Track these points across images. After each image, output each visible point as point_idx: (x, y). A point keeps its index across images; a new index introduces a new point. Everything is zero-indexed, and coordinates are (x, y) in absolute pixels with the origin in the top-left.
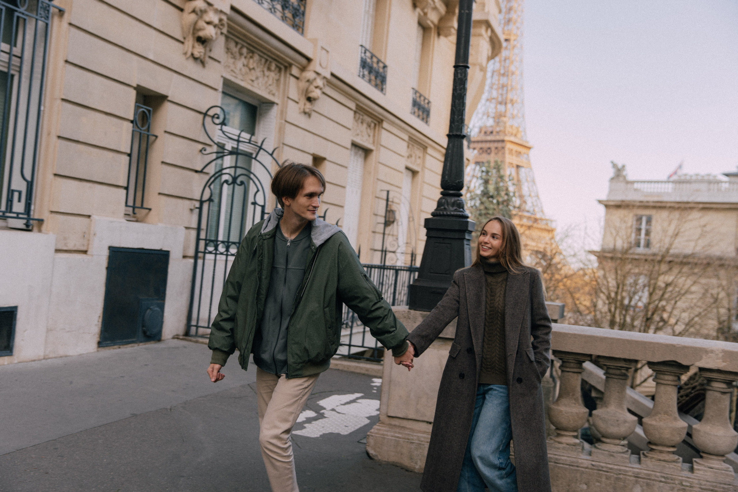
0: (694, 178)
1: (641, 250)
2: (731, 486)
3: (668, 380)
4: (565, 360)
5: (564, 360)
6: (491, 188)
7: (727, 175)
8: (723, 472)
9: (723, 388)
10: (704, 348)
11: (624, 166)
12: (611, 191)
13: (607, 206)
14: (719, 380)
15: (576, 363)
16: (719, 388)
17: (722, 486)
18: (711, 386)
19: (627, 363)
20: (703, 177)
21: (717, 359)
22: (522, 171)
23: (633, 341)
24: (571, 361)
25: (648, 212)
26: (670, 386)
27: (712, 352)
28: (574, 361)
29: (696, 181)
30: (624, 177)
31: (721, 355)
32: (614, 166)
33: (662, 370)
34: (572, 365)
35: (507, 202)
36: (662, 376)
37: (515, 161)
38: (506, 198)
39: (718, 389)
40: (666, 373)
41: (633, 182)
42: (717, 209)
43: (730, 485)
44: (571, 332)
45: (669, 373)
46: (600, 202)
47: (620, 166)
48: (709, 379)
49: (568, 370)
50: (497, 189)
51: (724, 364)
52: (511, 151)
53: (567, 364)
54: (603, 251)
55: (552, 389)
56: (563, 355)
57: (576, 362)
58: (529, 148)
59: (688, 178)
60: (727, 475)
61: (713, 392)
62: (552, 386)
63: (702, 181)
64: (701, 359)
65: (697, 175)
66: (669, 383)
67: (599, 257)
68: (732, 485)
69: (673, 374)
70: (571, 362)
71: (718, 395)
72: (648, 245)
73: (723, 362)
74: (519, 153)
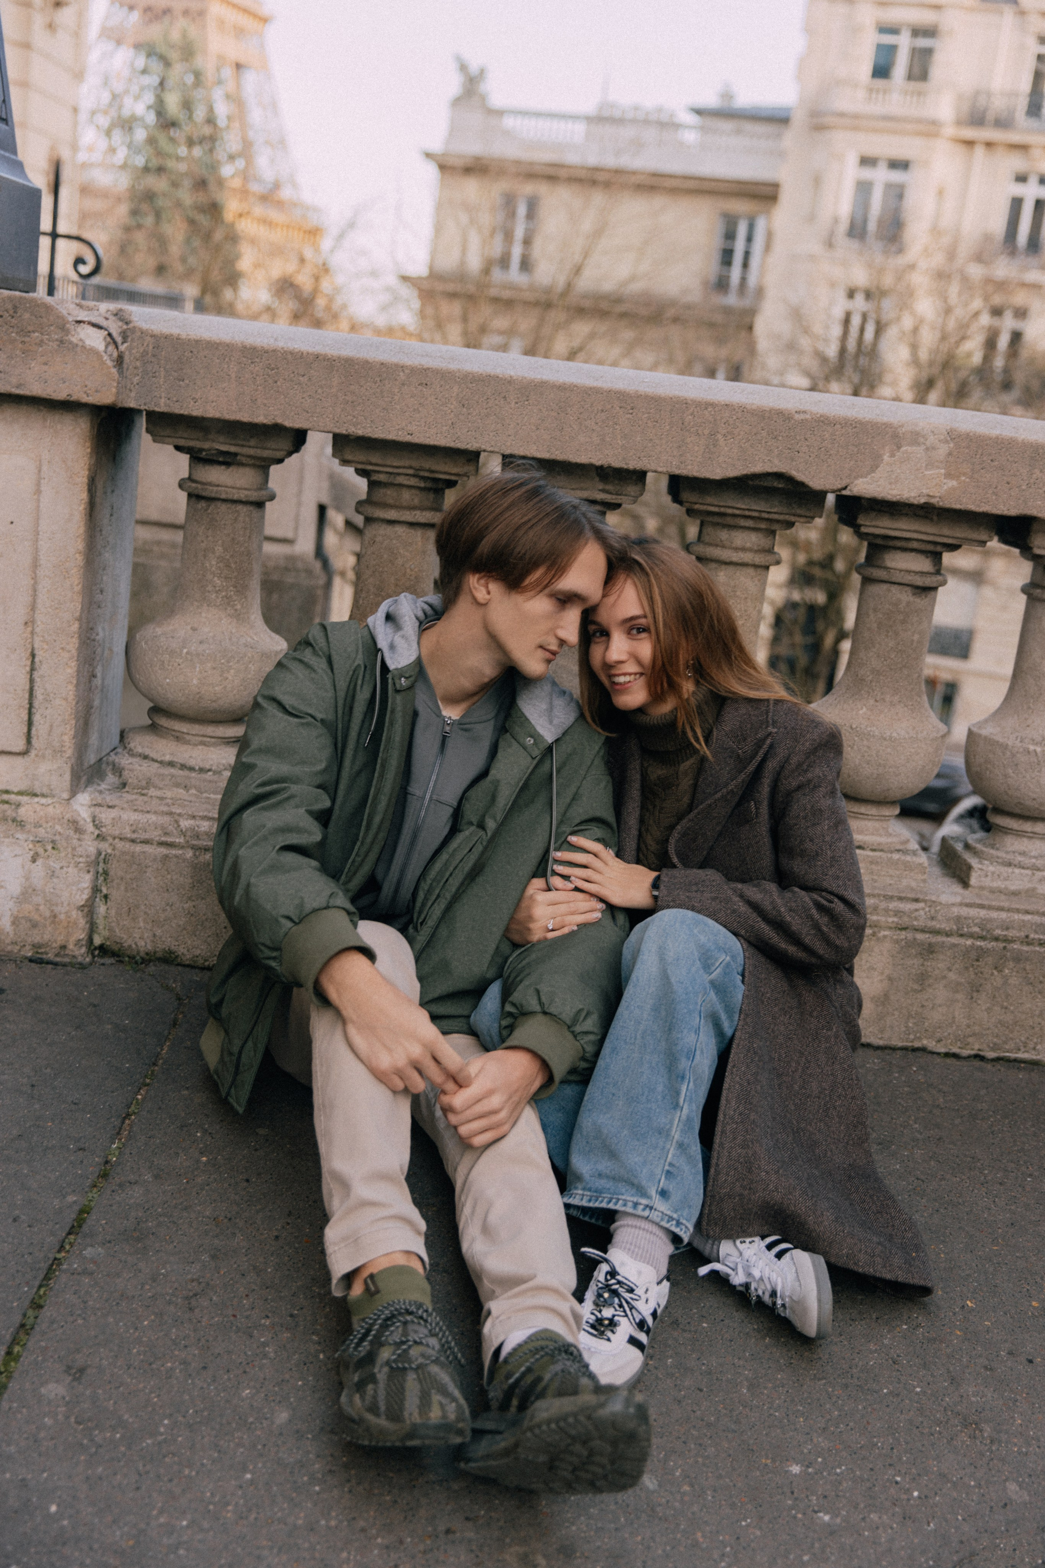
0: (630, 115)
1: (514, 274)
2: (922, 905)
3: (743, 549)
4: (382, 478)
5: (375, 477)
6: (172, 101)
7: (699, 112)
8: (896, 856)
9: (922, 573)
10: (887, 425)
11: (482, 71)
12: (454, 130)
13: (443, 168)
14: (915, 545)
15: (420, 489)
16: (909, 572)
17: (893, 905)
18: (886, 568)
19: (609, 487)
20: (647, 114)
21: (930, 465)
22: (250, 79)
23: (638, 396)
24: (401, 480)
25: (529, 188)
26: (751, 571)
27: (916, 438)
28: (413, 482)
29: (634, 121)
30: (483, 98)
31: (943, 450)
32: (463, 68)
33: (730, 511)
34: (406, 496)
35: (211, 141)
36: (724, 535)
37: (233, 50)
38: (207, 130)
39: (908, 579)
40: (743, 522)
41: (500, 113)
42: (674, 191)
43: (917, 900)
44: (408, 361)
45: (749, 523)
46: (428, 155)
47: (474, 67)
48: (879, 541)
49: (392, 514)
50: (187, 105)
51: (953, 483)
52: (221, 23)
53: (389, 495)
54: (434, 275)
55: (320, 592)
56: (375, 458)
57: (422, 485)
58: (265, 20)
59: (617, 114)
60: (908, 867)
61: (885, 587)
62: (322, 581)
63: (646, 122)
64: (874, 468)
65: (636, 108)
66: (747, 557)
67: (421, 290)
68: (925, 901)
69: (763, 526)
70: (401, 485)
71: (905, 596)
72: (526, 265)
73: (948, 476)
74: (240, 32)
